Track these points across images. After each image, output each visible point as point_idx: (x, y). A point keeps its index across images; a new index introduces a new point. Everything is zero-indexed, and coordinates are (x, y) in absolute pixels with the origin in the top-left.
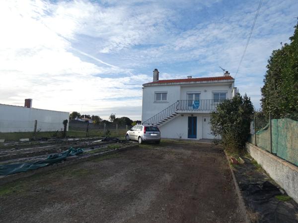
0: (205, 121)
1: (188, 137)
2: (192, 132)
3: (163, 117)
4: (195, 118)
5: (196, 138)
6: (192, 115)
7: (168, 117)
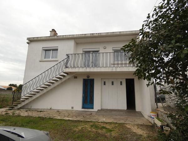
0: (105, 84)
1: (83, 108)
2: (88, 100)
3: (43, 81)
4: (92, 81)
5: (93, 108)
6: (88, 77)
7: (55, 79)
